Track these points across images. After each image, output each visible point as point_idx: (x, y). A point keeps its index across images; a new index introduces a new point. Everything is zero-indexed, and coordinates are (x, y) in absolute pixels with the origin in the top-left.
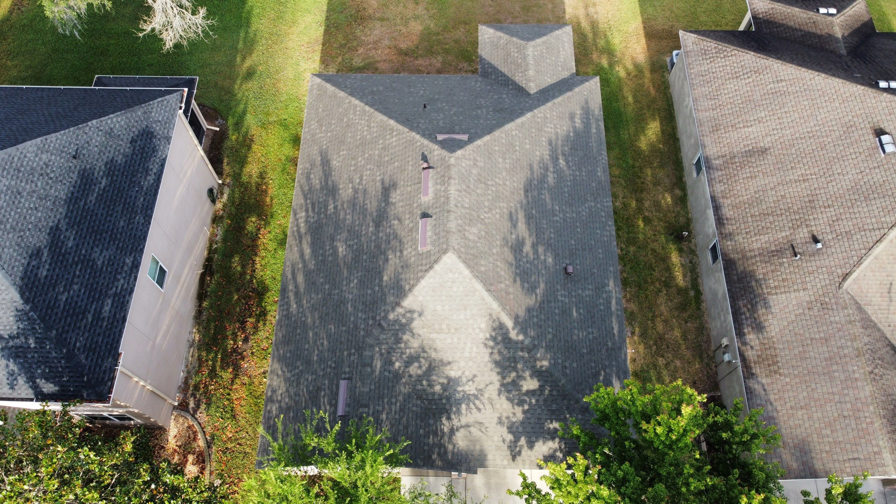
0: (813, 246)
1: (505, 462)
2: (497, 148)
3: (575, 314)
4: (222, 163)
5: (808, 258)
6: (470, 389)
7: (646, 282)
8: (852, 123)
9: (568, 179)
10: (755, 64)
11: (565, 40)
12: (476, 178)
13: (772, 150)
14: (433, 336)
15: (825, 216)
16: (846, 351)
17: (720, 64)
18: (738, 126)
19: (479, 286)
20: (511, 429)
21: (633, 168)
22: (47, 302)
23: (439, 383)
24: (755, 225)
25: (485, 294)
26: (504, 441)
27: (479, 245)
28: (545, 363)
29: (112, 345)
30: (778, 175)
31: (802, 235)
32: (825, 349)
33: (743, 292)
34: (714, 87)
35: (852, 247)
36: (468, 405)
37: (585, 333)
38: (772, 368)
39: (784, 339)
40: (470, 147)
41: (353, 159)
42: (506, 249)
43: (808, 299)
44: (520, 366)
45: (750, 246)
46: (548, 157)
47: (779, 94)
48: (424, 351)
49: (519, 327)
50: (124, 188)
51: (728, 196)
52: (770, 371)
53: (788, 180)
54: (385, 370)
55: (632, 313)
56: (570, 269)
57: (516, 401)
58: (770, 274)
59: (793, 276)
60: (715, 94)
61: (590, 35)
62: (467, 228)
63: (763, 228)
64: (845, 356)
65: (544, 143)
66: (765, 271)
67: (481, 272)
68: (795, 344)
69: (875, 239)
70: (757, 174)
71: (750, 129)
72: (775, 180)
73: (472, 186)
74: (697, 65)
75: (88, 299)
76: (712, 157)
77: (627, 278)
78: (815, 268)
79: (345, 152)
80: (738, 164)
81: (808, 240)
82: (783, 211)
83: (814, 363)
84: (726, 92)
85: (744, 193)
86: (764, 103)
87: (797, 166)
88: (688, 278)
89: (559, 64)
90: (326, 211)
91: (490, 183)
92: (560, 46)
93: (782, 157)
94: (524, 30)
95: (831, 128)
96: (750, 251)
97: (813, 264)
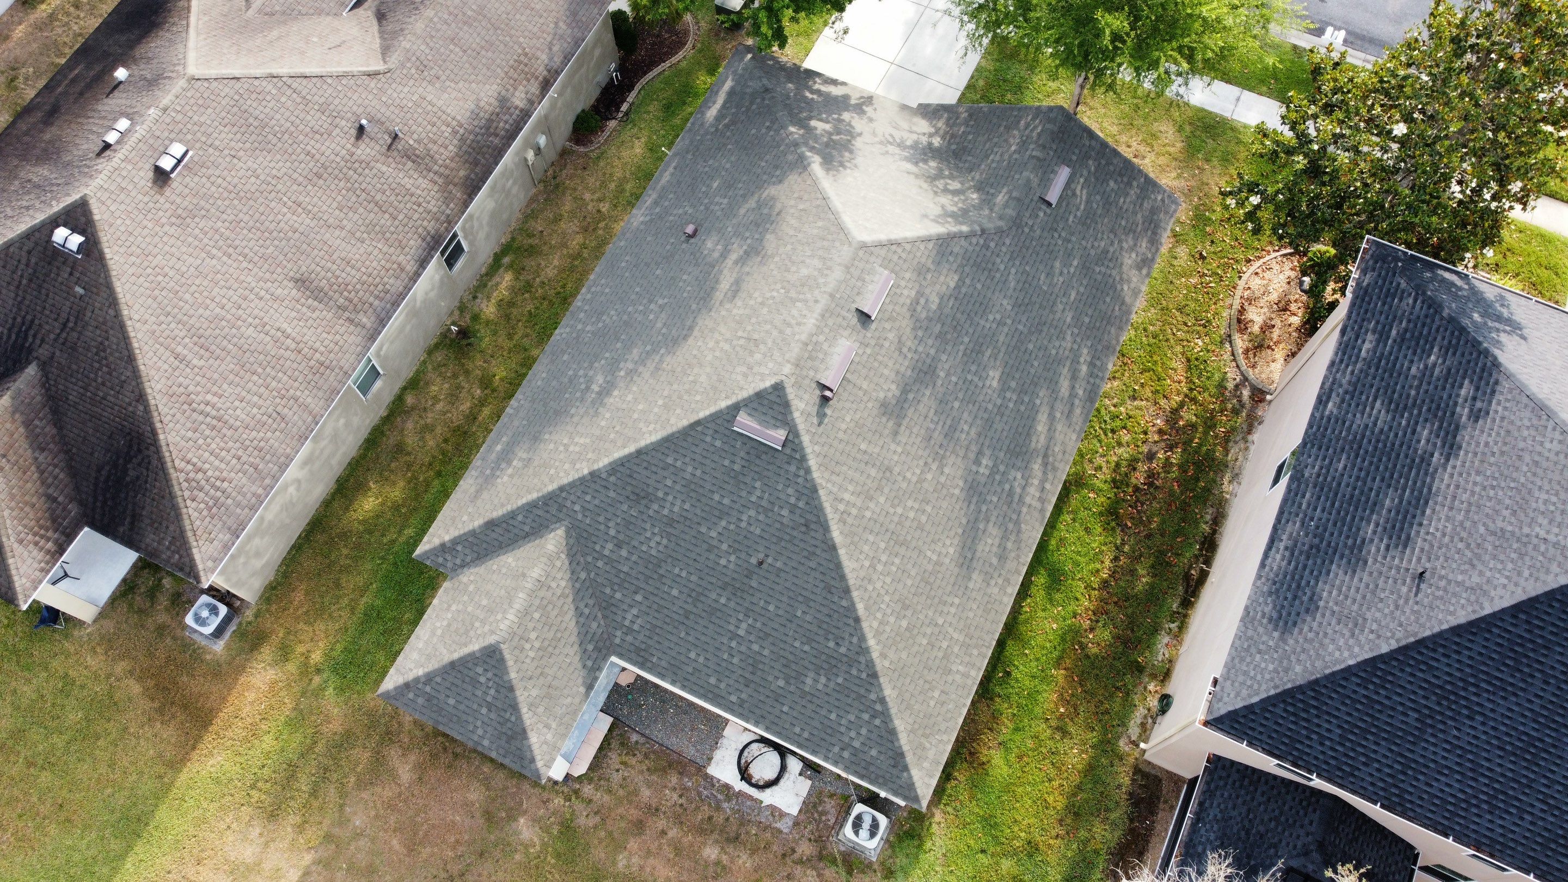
0: (368, 128)
1: (881, 98)
4: (1130, 795)
5: (388, 124)
6: (893, 150)
9: (603, 362)
13: (292, 274)
14: (918, 196)
15: (324, 148)
16: (446, 16)
17: (217, 463)
18: (293, 346)
19: (837, 203)
20: (862, 112)
23: (929, 166)
24: (402, 205)
25: (833, 195)
26: (875, 110)
27: (809, 253)
30: (318, 237)
31: (368, 150)
32: (461, 34)
33: (485, 150)
35: (334, 95)
36: (903, 143)
37: (717, 165)
38: (526, 61)
39: (489, 74)
40: (744, 394)
42: (769, 252)
43: (430, 88)
44: (824, 140)
45: (429, 187)
46: (616, 393)
48: (935, 191)
49: (805, 163)
51: (395, 266)
52: (530, 59)
53: (315, 221)
57: (845, 123)
58: (440, 142)
59: (420, 120)
60: (270, 421)
63: (397, 195)
64: (450, 14)
65: (608, 415)
66: (442, 150)
67: (824, 220)
68: (484, 61)
69: (305, 82)
70: (339, 261)
71: (285, 326)
72: (328, 235)
73: (774, 334)
78: (392, 108)
79: (929, 553)
80: (345, 293)
81: (367, 140)
82: (358, 192)
83: (484, 32)
84: (255, 410)
85: (376, 252)
86: (231, 347)
87: (287, 228)
88: (496, 279)
89: (466, 598)
90: (994, 470)
91: (742, 342)
92: (435, 640)
93: (290, 255)
94: (475, 707)
95: (201, 236)
96: (436, 183)
97: (388, 114)
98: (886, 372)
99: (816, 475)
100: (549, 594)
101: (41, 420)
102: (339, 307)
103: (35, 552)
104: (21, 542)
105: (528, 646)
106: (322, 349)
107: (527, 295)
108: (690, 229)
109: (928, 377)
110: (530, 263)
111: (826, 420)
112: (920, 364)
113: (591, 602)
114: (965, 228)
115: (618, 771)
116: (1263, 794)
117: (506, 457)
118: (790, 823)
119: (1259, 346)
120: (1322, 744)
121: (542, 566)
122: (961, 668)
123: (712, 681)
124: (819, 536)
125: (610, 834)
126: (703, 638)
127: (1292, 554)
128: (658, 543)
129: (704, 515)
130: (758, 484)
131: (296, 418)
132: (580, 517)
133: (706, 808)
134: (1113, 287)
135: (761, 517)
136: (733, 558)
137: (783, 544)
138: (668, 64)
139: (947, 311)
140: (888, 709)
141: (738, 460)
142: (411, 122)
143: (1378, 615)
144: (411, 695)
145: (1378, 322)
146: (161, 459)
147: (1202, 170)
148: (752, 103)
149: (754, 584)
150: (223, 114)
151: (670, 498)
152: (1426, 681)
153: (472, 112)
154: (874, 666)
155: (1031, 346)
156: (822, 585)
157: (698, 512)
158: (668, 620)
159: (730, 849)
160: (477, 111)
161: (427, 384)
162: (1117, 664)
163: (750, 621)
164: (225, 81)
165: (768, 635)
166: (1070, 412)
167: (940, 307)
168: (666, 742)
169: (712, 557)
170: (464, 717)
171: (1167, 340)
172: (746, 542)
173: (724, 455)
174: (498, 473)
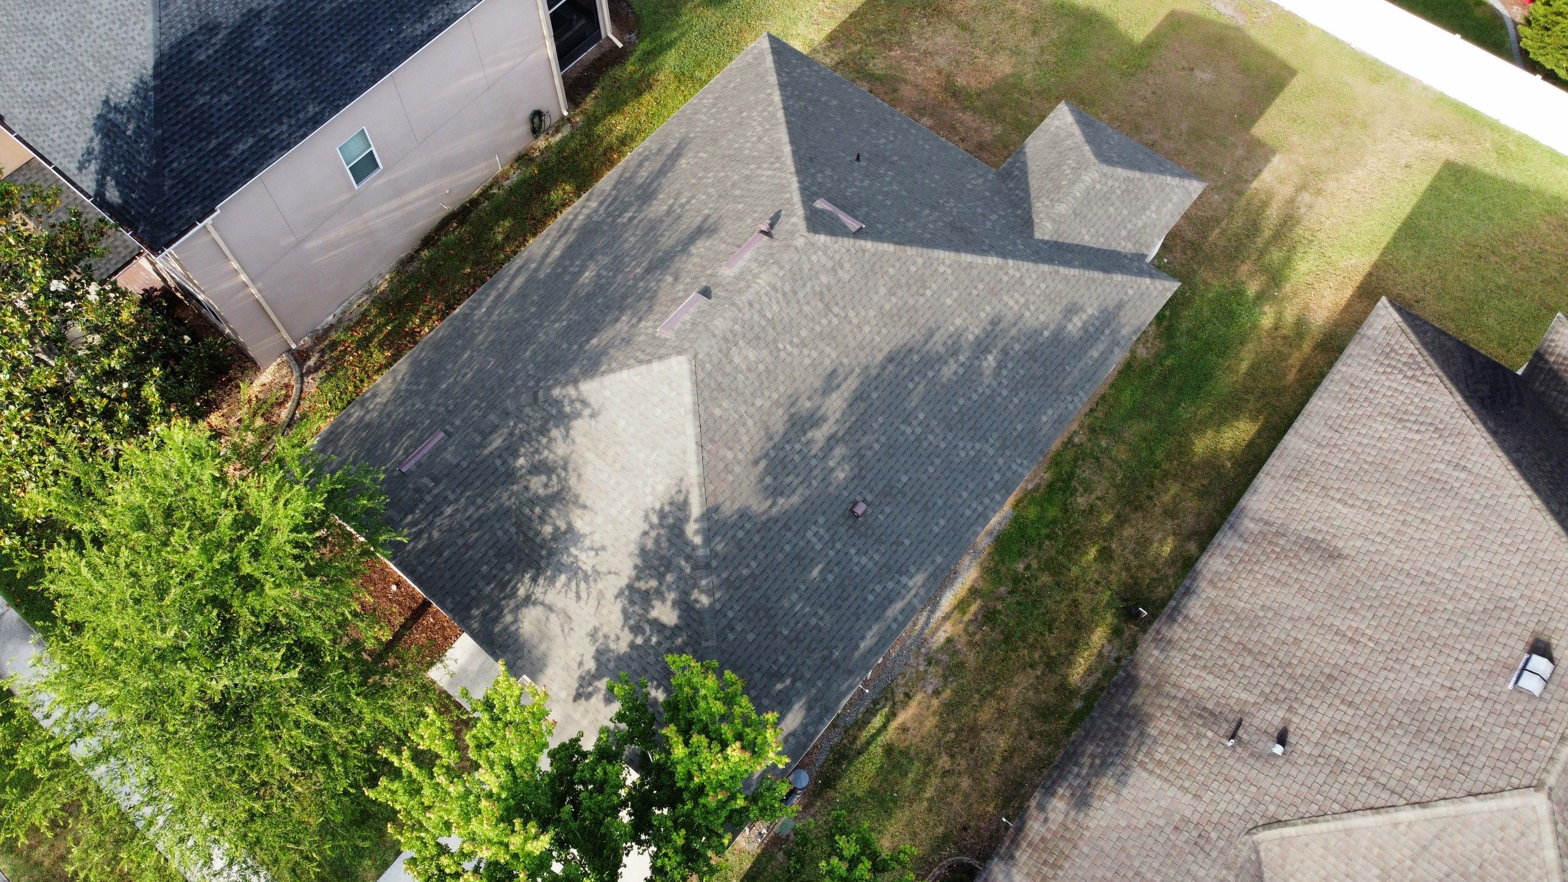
0: (1273, 742)
1: (563, 695)
2: (892, 271)
3: (815, 572)
4: (590, 92)
5: (1245, 755)
6: (586, 560)
7: (1023, 638)
8: (1510, 605)
9: (980, 390)
10: (1447, 418)
11: (1175, 199)
12: (817, 289)
13: (1347, 563)
14: (590, 456)
15: (1330, 714)
18: (1331, 493)
19: (691, 430)
20: (600, 655)
21: (1155, 467)
22: (178, 92)
23: (554, 524)
24: (1217, 654)
25: (692, 447)
26: (581, 664)
27: (741, 377)
28: (705, 600)
29: (212, 193)
30: (1320, 606)
31: (1269, 717)
33: (1107, 735)
34: (1352, 412)
35: (1326, 788)
36: (569, 580)
37: (807, 609)
38: (1045, 869)
39: (1101, 843)
40: (848, 242)
41: (706, 170)
42: (781, 411)
43: (1188, 813)
44: (669, 578)
45: (1182, 679)
46: (971, 337)
47: (1439, 486)
48: (565, 468)
49: (705, 525)
50: (376, 18)
52: (1039, 872)
53: (1327, 622)
54: (500, 456)
55: (961, 665)
56: (860, 509)
57: (632, 622)
58: (1171, 738)
59: (1200, 766)
61: (1267, 234)
62: (741, 343)
65: (983, 315)
66: (1167, 728)
67: (712, 414)
68: (1108, 862)
69: (1372, 802)
71: (1345, 510)
72: (1309, 609)
73: (801, 295)
74: (1359, 364)
75: (228, 121)
76: (1250, 514)
77: (999, 612)
78: (1240, 778)
79: (705, 156)
81: (1271, 730)
82: (1276, 663)
85: (1246, 597)
87: (1363, 612)
88: (1092, 680)
90: (618, 216)
92: (1157, 202)
93: (1353, 583)
94: (1120, 147)
96: (1174, 685)
97: (1245, 770)
98: (697, 260)
100: (1052, 197)
105: (1073, 165)
106: (1298, 493)
107: (1053, 653)
109: (654, 265)
110: (1046, 696)
111: (772, 217)
112: (659, 272)
117: (1088, 337)
119: (267, 404)
124: (802, 152)
128: (947, 203)
129: (903, 199)
130: (849, 194)
132: (1019, 239)
135: (851, 179)
136: (882, 172)
137: (835, 161)
139: (611, 318)
140: (777, 73)
141: (864, 211)
142: (1213, 760)
149: (868, 155)
150: (1479, 743)
151: (932, 218)
153: (1125, 784)
154: (781, 91)
155: (533, 309)
156: (809, 133)
157: (907, 203)
160: (1119, 786)
161: (1173, 561)
163: (875, 142)
164: (1488, 789)
165: (862, 131)
167: (617, 320)
169: (900, 179)
170: (1129, 147)
172: (868, 174)
173: (877, 219)
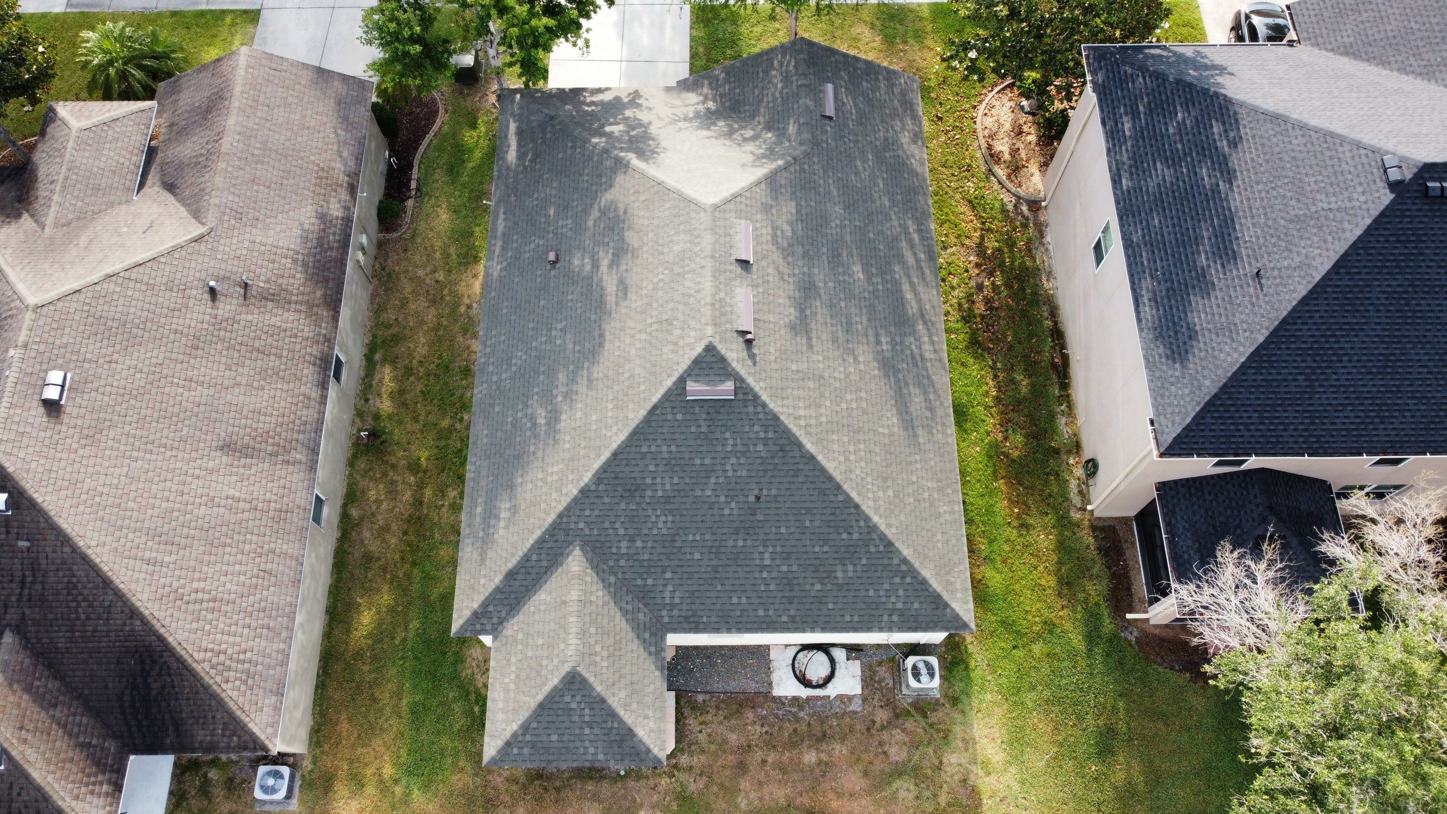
0: (218, 288)
1: (645, 89)
4: (1099, 548)
5: (233, 277)
6: (684, 125)
7: (437, 376)
8: (83, 442)
9: (535, 397)
13: (214, 444)
14: (728, 153)
15: (187, 321)
16: (237, 163)
17: (231, 639)
19: (673, 183)
23: (719, 126)
24: (281, 343)
25: (665, 179)
26: (647, 100)
27: (672, 233)
30: (222, 401)
31: (228, 307)
32: (258, 173)
33: (328, 265)
35: (174, 270)
36: (687, 116)
37: (543, 195)
38: (325, 175)
39: (299, 198)
42: (636, 246)
43: (254, 231)
44: (626, 139)
45: (297, 317)
46: (564, 417)
47: (164, 537)
48: (738, 144)
49: (625, 162)
51: (301, 398)
52: (328, 172)
53: (212, 389)
54: (783, 126)
57: (632, 119)
58: (286, 275)
59: (259, 262)
60: (260, 581)
63: (272, 336)
64: (240, 159)
65: (567, 438)
66: (291, 281)
67: (669, 201)
68: (289, 189)
69: (141, 269)
70: (250, 415)
72: (229, 396)
73: (681, 307)
77: (462, 379)
78: (230, 262)
79: (881, 430)
80: (270, 440)
81: (222, 298)
82: (237, 347)
83: (277, 164)
84: (242, 578)
85: (279, 393)
86: (192, 532)
87: (190, 405)
88: (377, 377)
89: (520, 647)
90: (893, 343)
91: (655, 327)
92: (512, 695)
93: (204, 428)
94: (577, 732)
95: (116, 445)
96: (300, 311)
97: (229, 268)
98: (781, 301)
99: (772, 406)
100: (594, 608)
101: (40, 679)
102: (271, 455)
103: (95, 801)
104: (77, 798)
105: (598, 659)
106: (274, 497)
107: (411, 379)
108: (552, 256)
109: (813, 292)
110: (401, 350)
111: (758, 359)
112: (802, 284)
113: (629, 598)
114: (780, 162)
115: (701, 732)
116: (1210, 493)
117: (491, 514)
118: (860, 702)
119: (1016, 169)
120: (1249, 430)
121: (577, 587)
122: (946, 508)
123: (761, 613)
124: (797, 454)
125: (721, 786)
126: (737, 582)
127: (1157, 302)
128: (665, 522)
129: (693, 481)
130: (727, 435)
131: (281, 568)
132: (587, 532)
133: (787, 724)
134: (904, 164)
135: (742, 461)
136: (733, 505)
137: (770, 474)
138: (431, 134)
139: (800, 233)
140: (912, 566)
141: (702, 423)
142: (253, 267)
143: (1243, 317)
144: (515, 751)
145: (1125, 106)
146: (179, 660)
147: (905, 51)
148: (544, 133)
149: (760, 517)
150: (82, 328)
151: (659, 480)
152: (1298, 349)
153: (301, 237)
154: (886, 537)
155: (871, 235)
156: (816, 492)
157: (688, 480)
158: (701, 582)
159: (824, 747)
160: (305, 235)
161: (363, 492)
162: (1038, 455)
163: (770, 549)
164: (69, 298)
165: (789, 553)
166: (923, 273)
167: (793, 233)
168: (728, 689)
169: (716, 512)
170: (571, 745)
171: (946, 193)
172: (738, 487)
173: (688, 424)
174: (491, 531)
